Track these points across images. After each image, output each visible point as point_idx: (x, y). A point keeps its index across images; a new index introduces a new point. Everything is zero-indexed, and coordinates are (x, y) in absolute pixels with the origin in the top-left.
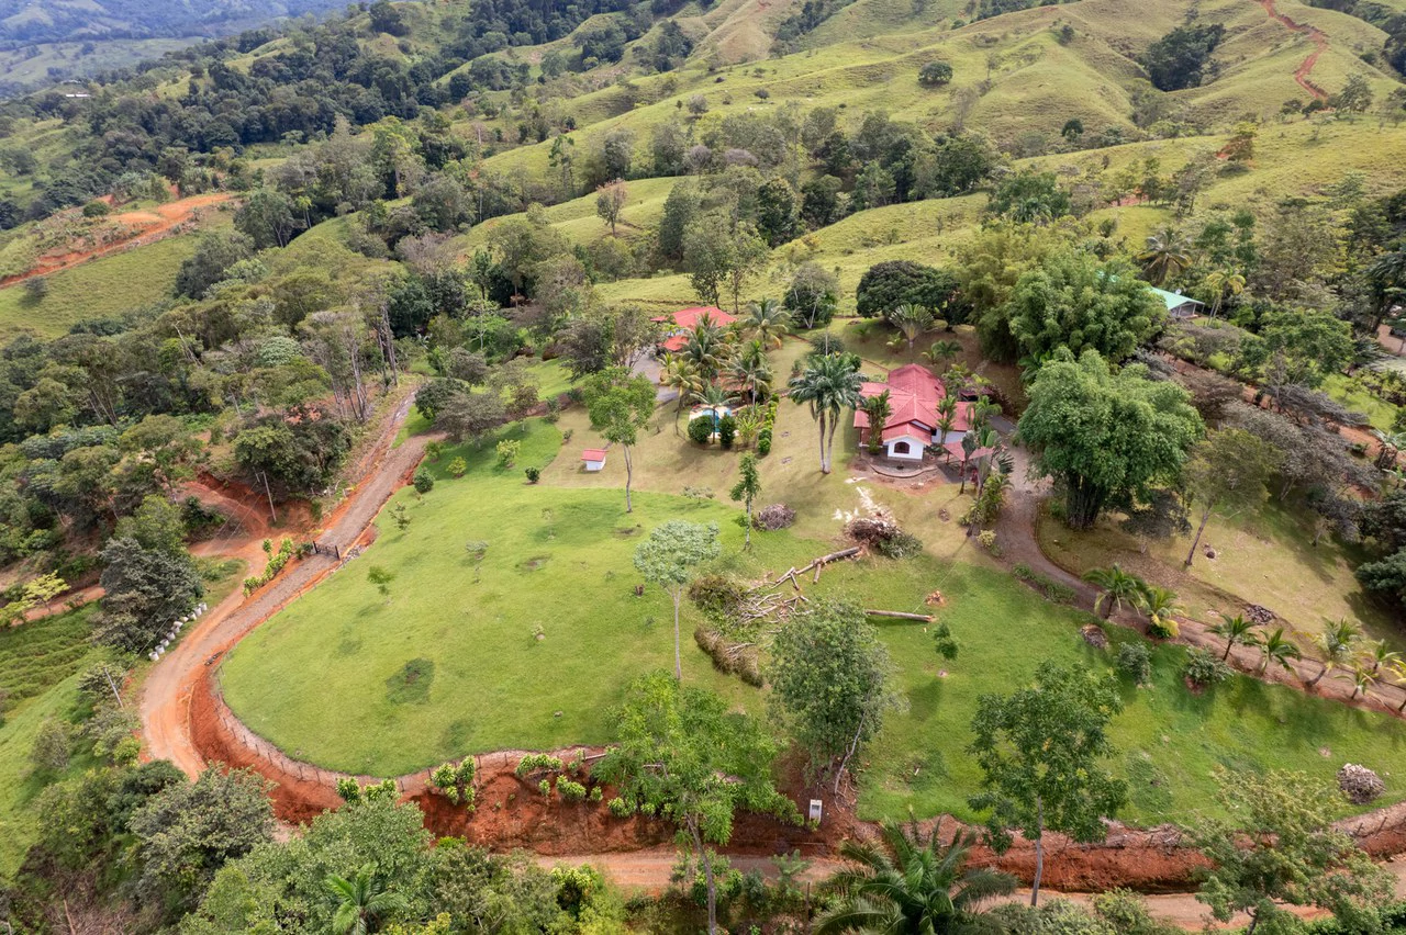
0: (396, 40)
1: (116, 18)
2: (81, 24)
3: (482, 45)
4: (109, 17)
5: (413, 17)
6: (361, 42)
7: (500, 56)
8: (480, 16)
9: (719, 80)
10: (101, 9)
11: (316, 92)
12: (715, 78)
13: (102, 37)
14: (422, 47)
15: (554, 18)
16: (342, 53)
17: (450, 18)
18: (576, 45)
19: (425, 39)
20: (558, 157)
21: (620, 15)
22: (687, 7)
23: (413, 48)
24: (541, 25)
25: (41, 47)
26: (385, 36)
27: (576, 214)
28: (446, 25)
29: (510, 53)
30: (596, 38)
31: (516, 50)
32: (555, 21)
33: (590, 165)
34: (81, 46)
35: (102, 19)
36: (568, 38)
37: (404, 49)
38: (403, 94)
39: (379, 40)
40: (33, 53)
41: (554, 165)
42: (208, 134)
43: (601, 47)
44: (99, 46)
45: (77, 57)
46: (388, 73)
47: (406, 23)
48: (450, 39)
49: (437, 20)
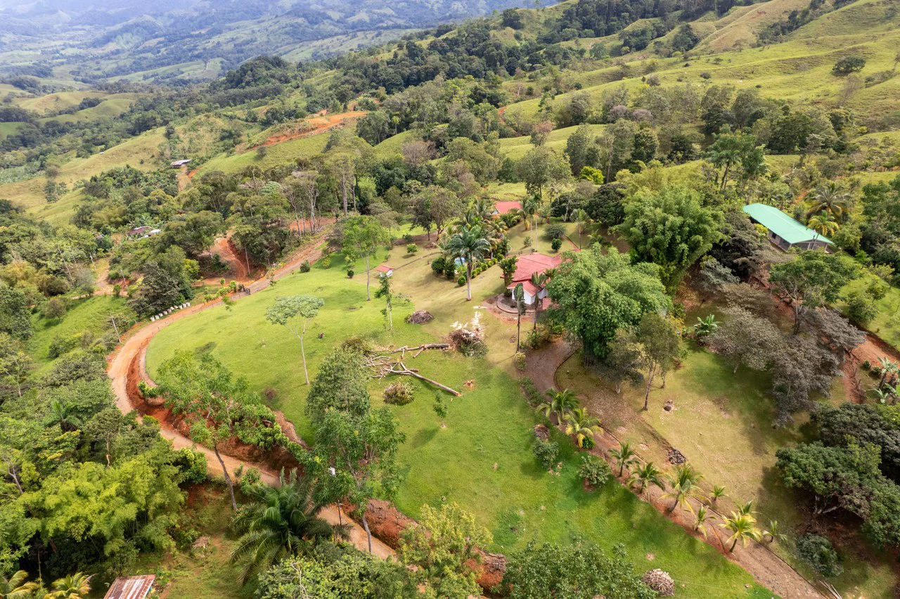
0: (514, 31)
1: (399, 18)
2: (382, 21)
3: (562, 36)
4: (397, 17)
5: (528, 18)
6: (492, 32)
7: (571, 43)
8: (566, 18)
9: (687, 65)
10: (394, 13)
11: (450, 60)
12: (685, 63)
13: (387, 28)
14: (529, 36)
15: (613, 21)
16: (479, 38)
17: (550, 19)
18: (620, 39)
19: (532, 31)
20: (544, 107)
21: (657, 20)
22: (707, 15)
23: (523, 37)
24: (603, 25)
25: (359, 33)
26: (509, 28)
27: (523, 143)
28: (547, 23)
29: (576, 42)
30: (634, 34)
31: (581, 41)
32: (613, 23)
33: (561, 113)
34: (376, 33)
35: (392, 19)
36: (616, 35)
37: (517, 37)
38: (498, 63)
39: (504, 31)
40: (354, 36)
41: (540, 111)
42: (388, 80)
43: (634, 40)
44: (384, 32)
45: (373, 38)
46: (493, 50)
47: (523, 21)
48: (546, 32)
49: (542, 20)
